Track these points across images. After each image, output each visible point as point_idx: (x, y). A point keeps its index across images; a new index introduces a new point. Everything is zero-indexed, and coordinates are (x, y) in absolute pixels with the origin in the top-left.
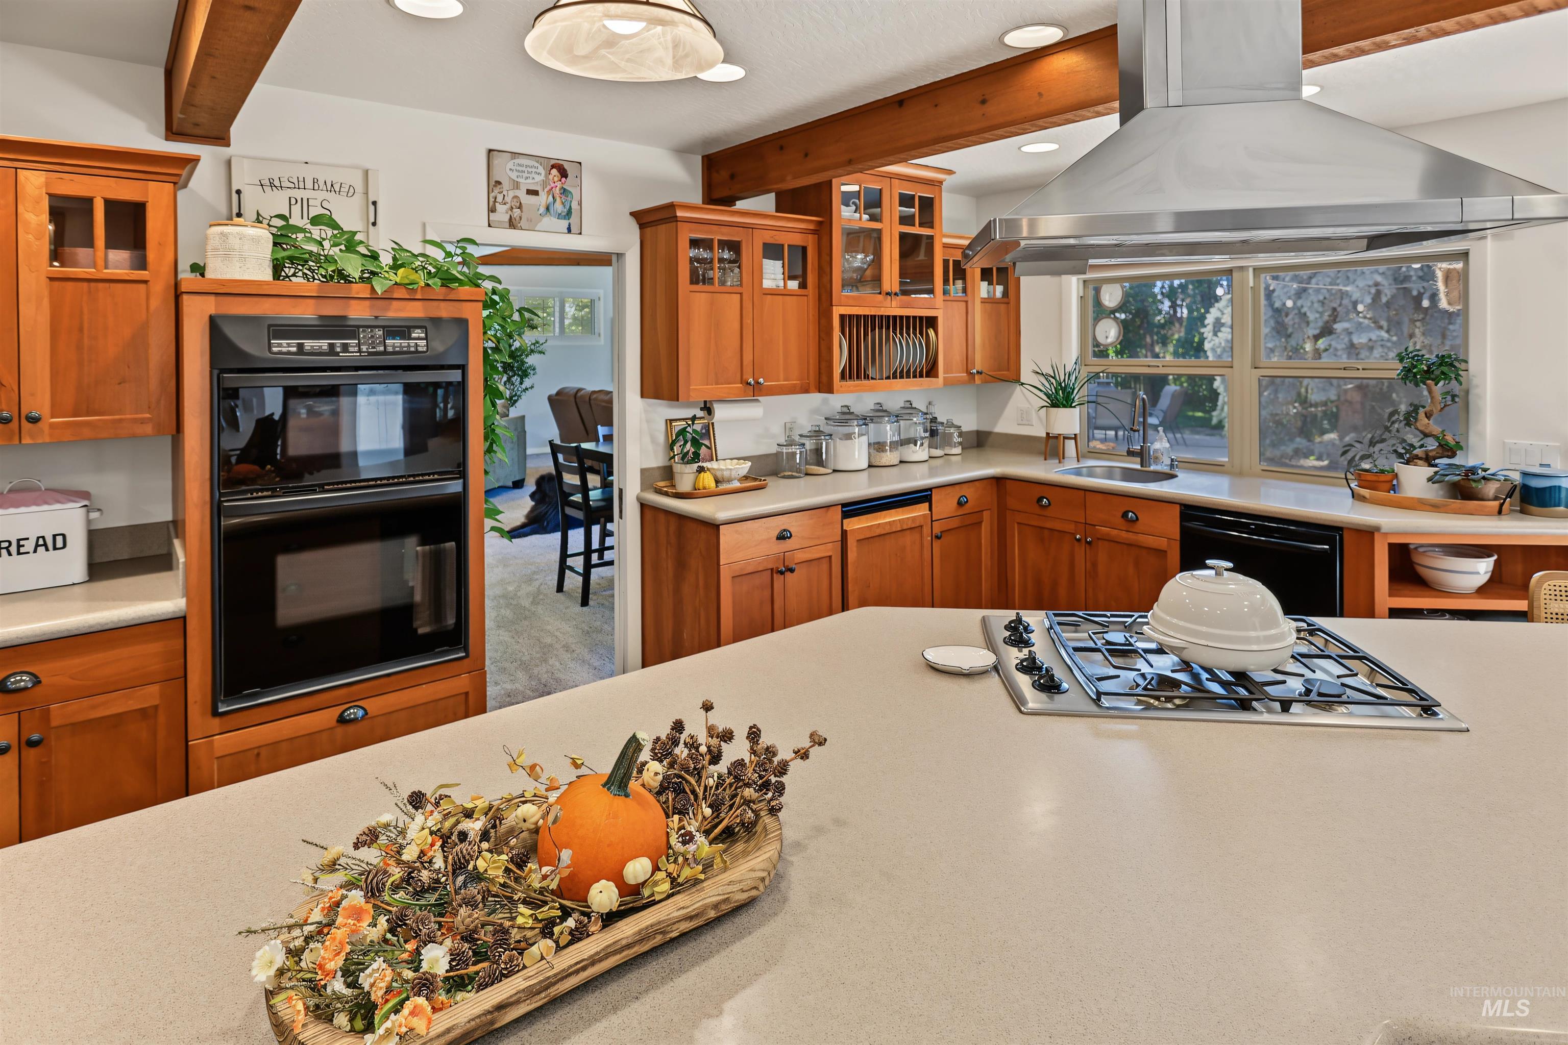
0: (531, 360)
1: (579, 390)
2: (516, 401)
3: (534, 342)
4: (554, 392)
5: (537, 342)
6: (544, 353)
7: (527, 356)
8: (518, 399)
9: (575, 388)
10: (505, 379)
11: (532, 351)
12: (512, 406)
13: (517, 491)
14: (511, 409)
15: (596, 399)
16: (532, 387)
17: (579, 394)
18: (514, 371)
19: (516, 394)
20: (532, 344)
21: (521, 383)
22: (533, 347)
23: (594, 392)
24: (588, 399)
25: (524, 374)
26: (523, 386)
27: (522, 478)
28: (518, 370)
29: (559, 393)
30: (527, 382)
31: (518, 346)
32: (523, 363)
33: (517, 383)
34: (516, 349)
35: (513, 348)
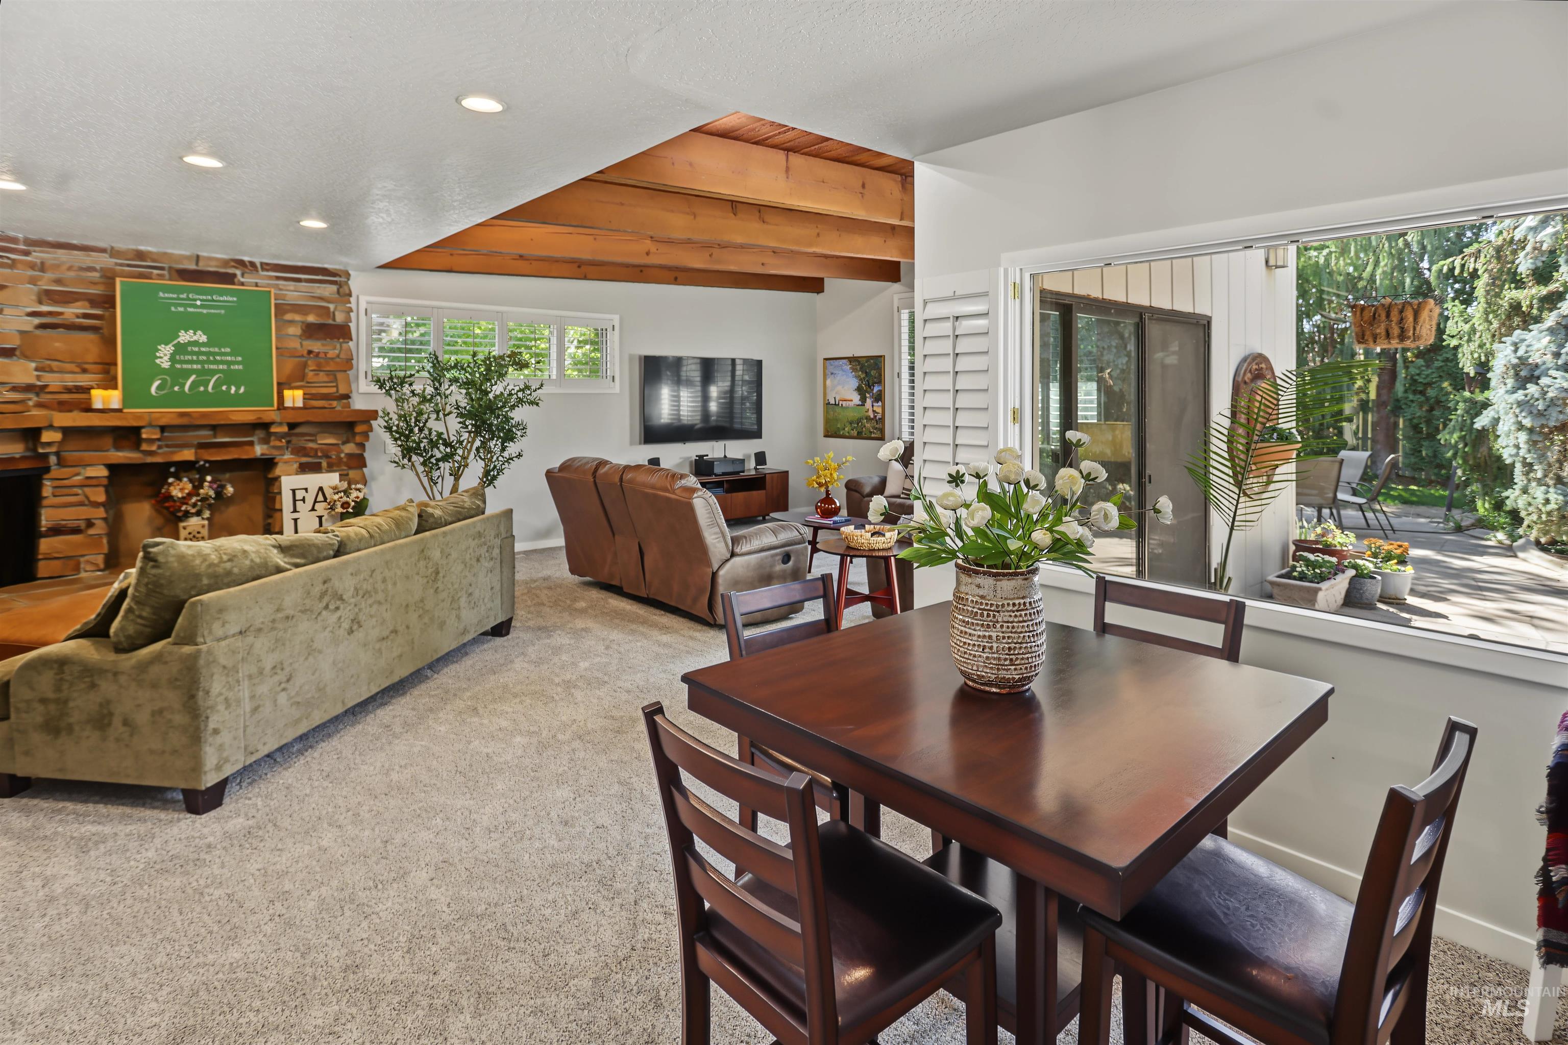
0: (518, 415)
1: (602, 463)
2: (494, 478)
3: (522, 387)
4: (556, 464)
5: (527, 387)
6: (537, 404)
7: (513, 407)
8: (498, 474)
9: (594, 459)
10: (478, 443)
11: (520, 401)
12: (489, 485)
13: (499, 641)
14: (489, 491)
15: (631, 481)
16: (520, 455)
17: (602, 471)
18: (493, 433)
19: (495, 467)
20: (520, 390)
21: (503, 449)
22: (520, 394)
23: (627, 468)
24: (617, 479)
25: (509, 437)
26: (506, 454)
27: (509, 617)
28: (499, 431)
29: (564, 467)
30: (512, 448)
31: (498, 393)
32: (507, 419)
33: (497, 450)
34: (496, 397)
35: (491, 396)
